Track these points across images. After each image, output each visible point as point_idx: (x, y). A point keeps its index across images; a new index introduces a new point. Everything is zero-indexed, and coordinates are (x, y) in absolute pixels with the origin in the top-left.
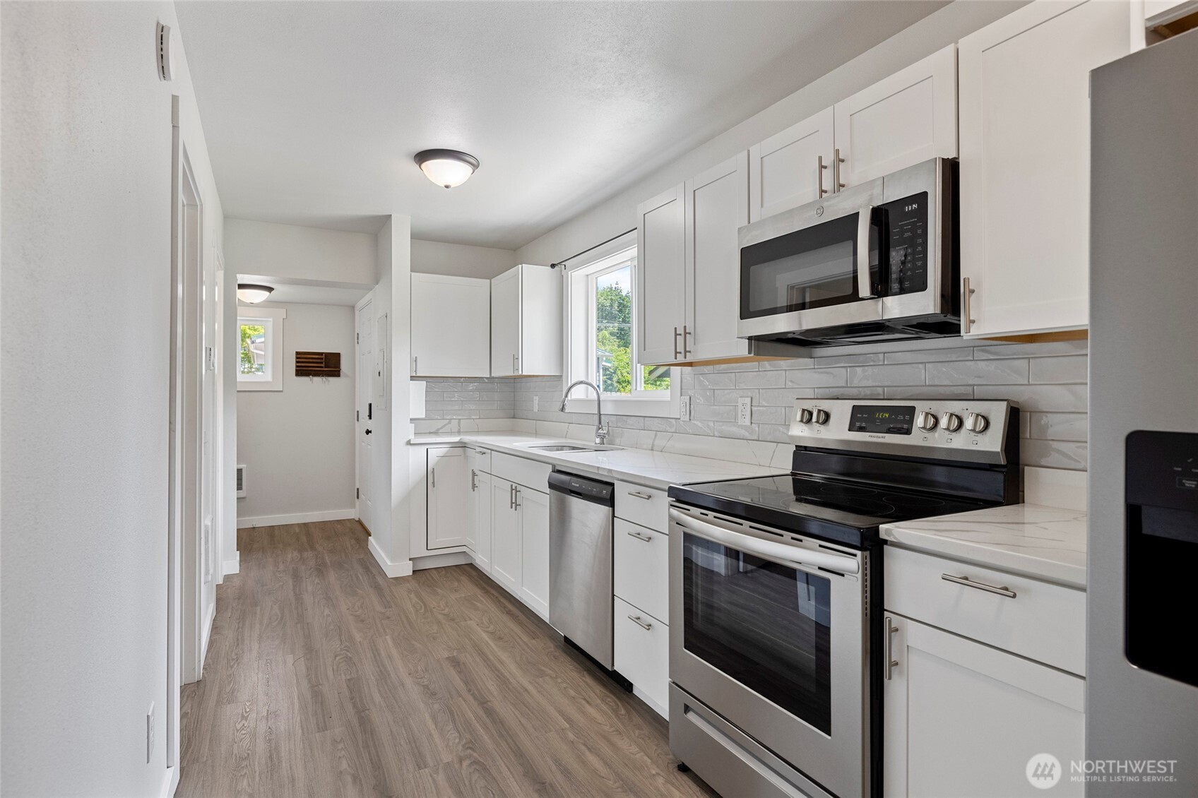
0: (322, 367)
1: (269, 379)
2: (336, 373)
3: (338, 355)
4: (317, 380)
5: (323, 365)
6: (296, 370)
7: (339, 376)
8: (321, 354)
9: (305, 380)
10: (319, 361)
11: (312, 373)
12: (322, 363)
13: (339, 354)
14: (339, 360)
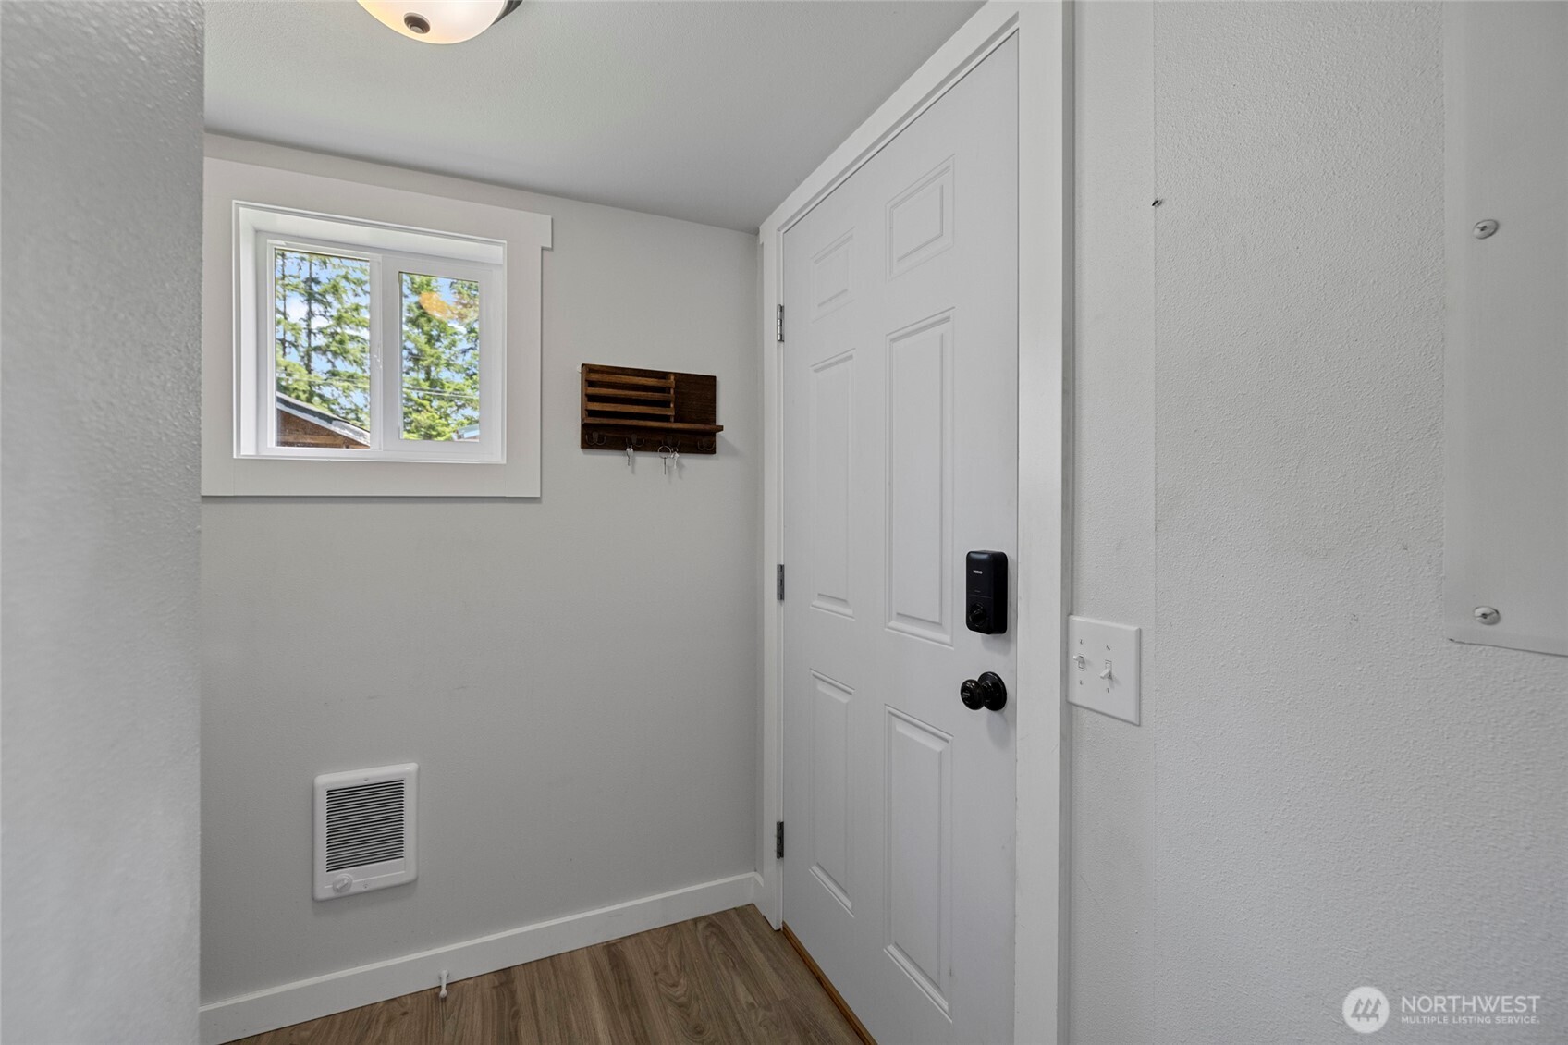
0: (666, 419)
1: (496, 455)
2: (705, 440)
3: (708, 384)
4: (648, 463)
5: (670, 412)
6: (585, 427)
7: (713, 452)
8: (663, 375)
9: (610, 462)
10: (657, 396)
11: (634, 438)
12: (665, 404)
13: (714, 378)
14: (713, 400)
